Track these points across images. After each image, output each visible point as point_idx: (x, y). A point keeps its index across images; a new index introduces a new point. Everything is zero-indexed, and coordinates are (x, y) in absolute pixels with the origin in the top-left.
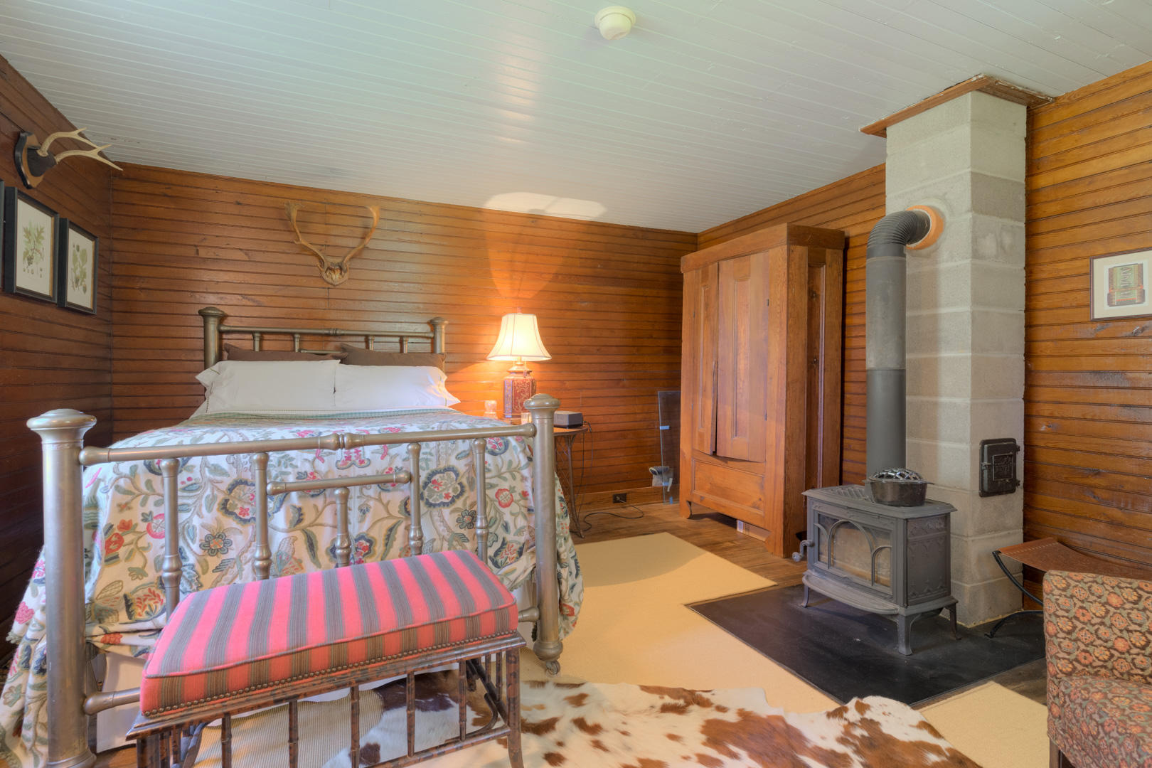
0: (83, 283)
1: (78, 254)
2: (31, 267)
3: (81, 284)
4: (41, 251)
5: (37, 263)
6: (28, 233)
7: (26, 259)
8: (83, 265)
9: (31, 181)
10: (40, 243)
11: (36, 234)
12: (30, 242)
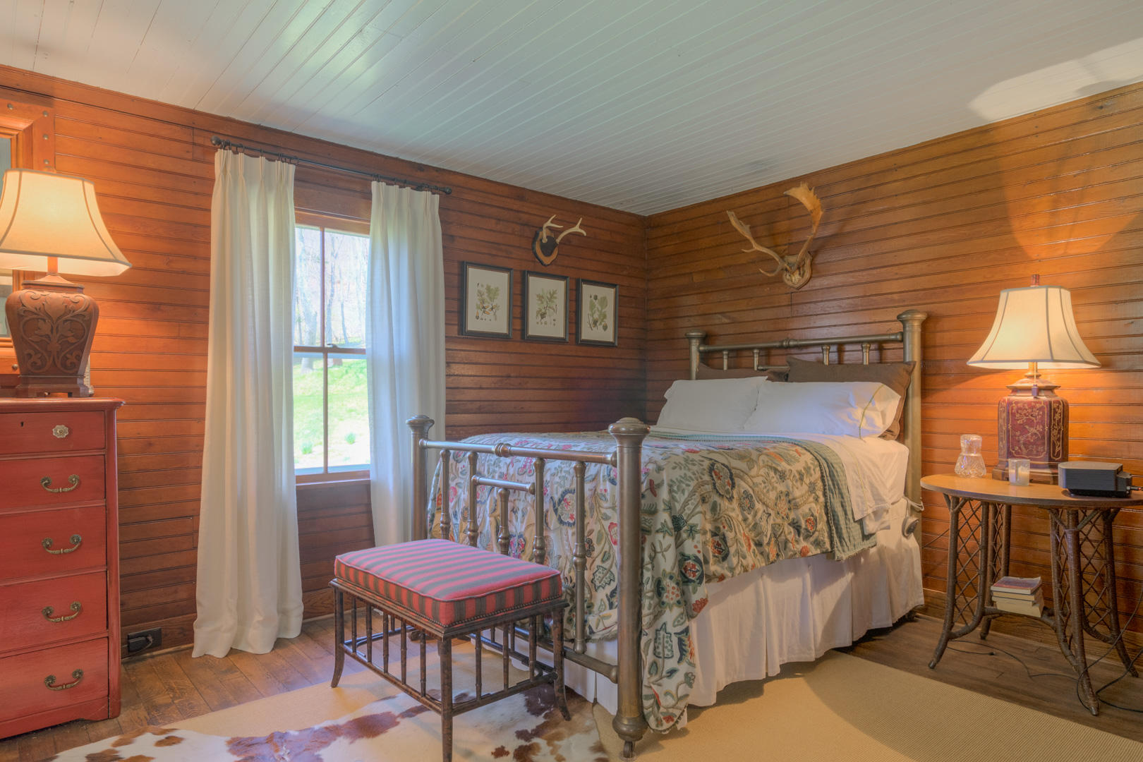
0: (603, 323)
1: (596, 303)
2: (543, 321)
3: (601, 324)
4: (554, 307)
5: (550, 316)
6: (540, 298)
7: (539, 315)
8: (602, 309)
9: (547, 260)
10: (553, 302)
11: (549, 296)
12: (542, 303)
